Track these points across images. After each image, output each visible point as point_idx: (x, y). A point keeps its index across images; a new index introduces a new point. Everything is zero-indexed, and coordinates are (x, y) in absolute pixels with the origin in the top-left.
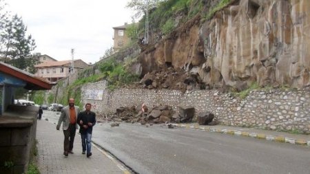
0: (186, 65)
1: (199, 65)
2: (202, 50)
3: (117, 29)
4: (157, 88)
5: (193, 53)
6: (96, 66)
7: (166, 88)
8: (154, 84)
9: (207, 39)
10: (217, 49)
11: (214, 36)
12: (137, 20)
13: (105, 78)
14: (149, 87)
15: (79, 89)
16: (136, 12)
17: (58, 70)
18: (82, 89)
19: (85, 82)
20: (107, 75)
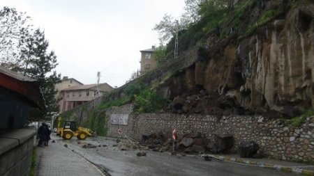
0: (221, 88)
1: (236, 87)
2: (240, 71)
3: (144, 53)
4: (187, 113)
5: (229, 74)
6: (121, 89)
7: (199, 113)
8: (185, 108)
9: (247, 58)
10: (258, 69)
11: (255, 54)
12: (165, 43)
13: (130, 102)
14: (179, 111)
15: (103, 113)
16: (164, 34)
17: (84, 94)
18: (107, 114)
19: (109, 105)
20: (133, 98)
